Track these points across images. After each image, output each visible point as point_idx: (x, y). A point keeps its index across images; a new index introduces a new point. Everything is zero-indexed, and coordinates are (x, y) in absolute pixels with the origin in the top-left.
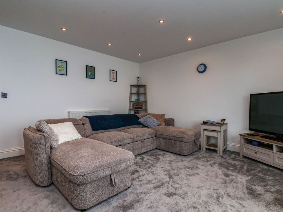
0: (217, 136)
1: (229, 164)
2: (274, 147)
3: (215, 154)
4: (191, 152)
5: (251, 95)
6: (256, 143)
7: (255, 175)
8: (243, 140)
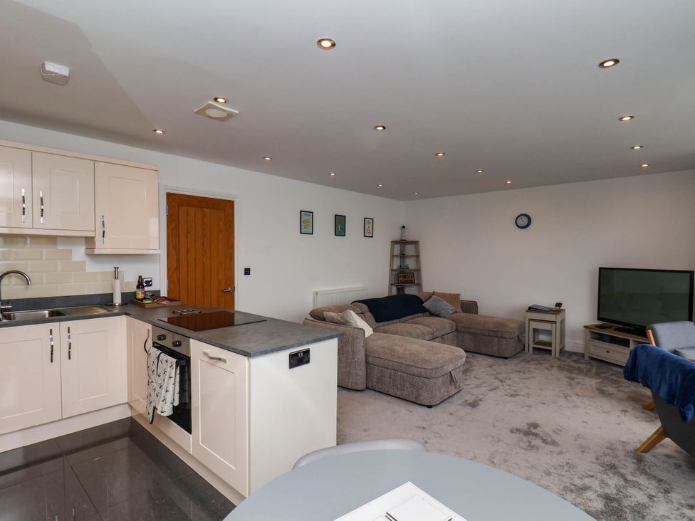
0: (550, 329)
1: (572, 367)
2: (631, 342)
3: (548, 356)
4: (514, 353)
5: (601, 269)
6: (607, 339)
7: (606, 378)
8: (588, 333)
